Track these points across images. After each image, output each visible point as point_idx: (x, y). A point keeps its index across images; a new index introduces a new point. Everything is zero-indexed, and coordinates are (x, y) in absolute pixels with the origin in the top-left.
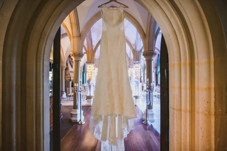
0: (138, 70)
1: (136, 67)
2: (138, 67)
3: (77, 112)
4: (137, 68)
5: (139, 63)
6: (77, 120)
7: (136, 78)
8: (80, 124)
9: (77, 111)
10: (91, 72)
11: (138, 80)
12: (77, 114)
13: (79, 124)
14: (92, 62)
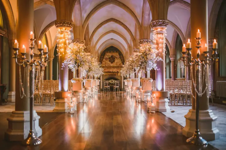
0: (163, 39)
1: (158, 33)
2: (162, 34)
3: (23, 117)
4: (159, 36)
5: (163, 23)
6: (23, 136)
7: (157, 55)
8: (29, 145)
9: (23, 114)
10: (65, 44)
11: (162, 58)
12: (23, 122)
13: (26, 145)
14: (67, 21)
